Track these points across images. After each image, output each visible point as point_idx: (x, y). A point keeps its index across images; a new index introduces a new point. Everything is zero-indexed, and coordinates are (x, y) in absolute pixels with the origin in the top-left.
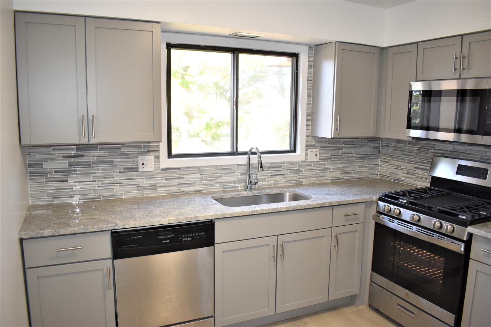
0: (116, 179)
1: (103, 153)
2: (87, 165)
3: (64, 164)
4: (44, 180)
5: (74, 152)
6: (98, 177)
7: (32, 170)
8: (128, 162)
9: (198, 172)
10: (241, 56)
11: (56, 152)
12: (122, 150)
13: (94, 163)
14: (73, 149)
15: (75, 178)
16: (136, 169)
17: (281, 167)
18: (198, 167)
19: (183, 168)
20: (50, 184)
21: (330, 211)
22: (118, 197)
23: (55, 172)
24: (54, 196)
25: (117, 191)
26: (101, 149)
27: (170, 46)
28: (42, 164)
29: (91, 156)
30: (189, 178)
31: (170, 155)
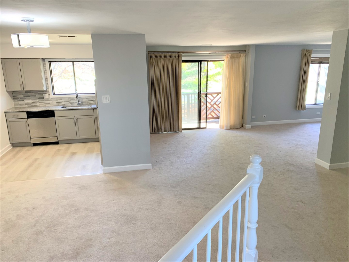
0: (38, 101)
1: (33, 93)
2: (29, 96)
3: (22, 96)
4: (17, 100)
5: (25, 93)
6: (32, 100)
7: (14, 98)
8: (41, 96)
9: (63, 99)
10: (74, 63)
11: (20, 93)
12: (39, 92)
13: (31, 96)
14: (24, 92)
15: (26, 100)
16: (43, 98)
17: (92, 98)
18: (63, 98)
19: (57, 98)
20: (19, 101)
21: (92, 110)
22: (39, 106)
23: (20, 98)
24: (20, 105)
25: (38, 104)
26: (32, 92)
27: (50, 62)
28: (16, 96)
29: (29, 94)
30: (59, 101)
31: (54, 94)
